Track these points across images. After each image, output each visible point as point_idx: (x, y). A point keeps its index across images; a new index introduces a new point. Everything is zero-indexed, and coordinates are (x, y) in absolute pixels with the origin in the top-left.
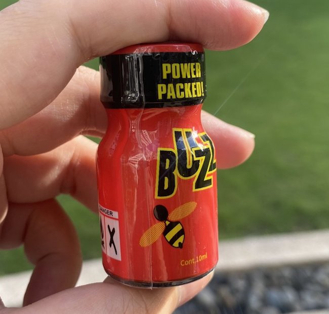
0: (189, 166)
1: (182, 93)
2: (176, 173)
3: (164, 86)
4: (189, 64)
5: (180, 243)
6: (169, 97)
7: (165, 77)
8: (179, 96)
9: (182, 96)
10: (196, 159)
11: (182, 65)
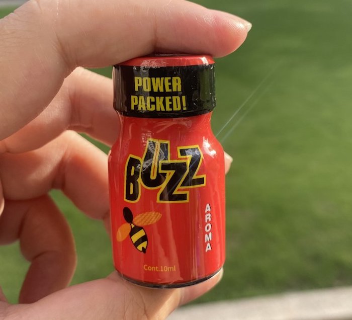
0: (153, 177)
1: (153, 106)
2: (140, 180)
3: (136, 97)
4: (162, 79)
5: (143, 248)
6: (139, 108)
7: (137, 89)
8: (149, 109)
9: (153, 109)
10: (160, 171)
11: (153, 79)
